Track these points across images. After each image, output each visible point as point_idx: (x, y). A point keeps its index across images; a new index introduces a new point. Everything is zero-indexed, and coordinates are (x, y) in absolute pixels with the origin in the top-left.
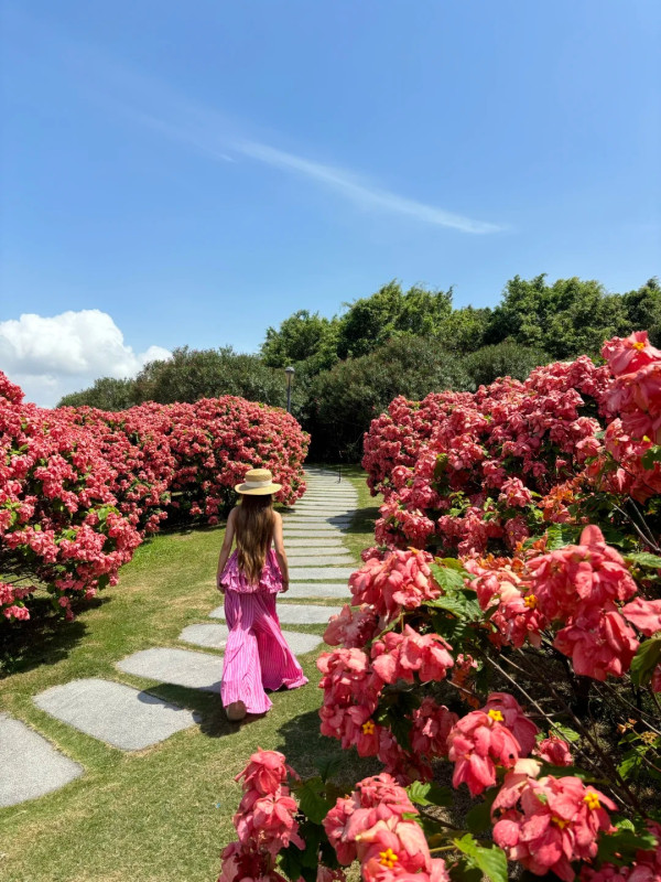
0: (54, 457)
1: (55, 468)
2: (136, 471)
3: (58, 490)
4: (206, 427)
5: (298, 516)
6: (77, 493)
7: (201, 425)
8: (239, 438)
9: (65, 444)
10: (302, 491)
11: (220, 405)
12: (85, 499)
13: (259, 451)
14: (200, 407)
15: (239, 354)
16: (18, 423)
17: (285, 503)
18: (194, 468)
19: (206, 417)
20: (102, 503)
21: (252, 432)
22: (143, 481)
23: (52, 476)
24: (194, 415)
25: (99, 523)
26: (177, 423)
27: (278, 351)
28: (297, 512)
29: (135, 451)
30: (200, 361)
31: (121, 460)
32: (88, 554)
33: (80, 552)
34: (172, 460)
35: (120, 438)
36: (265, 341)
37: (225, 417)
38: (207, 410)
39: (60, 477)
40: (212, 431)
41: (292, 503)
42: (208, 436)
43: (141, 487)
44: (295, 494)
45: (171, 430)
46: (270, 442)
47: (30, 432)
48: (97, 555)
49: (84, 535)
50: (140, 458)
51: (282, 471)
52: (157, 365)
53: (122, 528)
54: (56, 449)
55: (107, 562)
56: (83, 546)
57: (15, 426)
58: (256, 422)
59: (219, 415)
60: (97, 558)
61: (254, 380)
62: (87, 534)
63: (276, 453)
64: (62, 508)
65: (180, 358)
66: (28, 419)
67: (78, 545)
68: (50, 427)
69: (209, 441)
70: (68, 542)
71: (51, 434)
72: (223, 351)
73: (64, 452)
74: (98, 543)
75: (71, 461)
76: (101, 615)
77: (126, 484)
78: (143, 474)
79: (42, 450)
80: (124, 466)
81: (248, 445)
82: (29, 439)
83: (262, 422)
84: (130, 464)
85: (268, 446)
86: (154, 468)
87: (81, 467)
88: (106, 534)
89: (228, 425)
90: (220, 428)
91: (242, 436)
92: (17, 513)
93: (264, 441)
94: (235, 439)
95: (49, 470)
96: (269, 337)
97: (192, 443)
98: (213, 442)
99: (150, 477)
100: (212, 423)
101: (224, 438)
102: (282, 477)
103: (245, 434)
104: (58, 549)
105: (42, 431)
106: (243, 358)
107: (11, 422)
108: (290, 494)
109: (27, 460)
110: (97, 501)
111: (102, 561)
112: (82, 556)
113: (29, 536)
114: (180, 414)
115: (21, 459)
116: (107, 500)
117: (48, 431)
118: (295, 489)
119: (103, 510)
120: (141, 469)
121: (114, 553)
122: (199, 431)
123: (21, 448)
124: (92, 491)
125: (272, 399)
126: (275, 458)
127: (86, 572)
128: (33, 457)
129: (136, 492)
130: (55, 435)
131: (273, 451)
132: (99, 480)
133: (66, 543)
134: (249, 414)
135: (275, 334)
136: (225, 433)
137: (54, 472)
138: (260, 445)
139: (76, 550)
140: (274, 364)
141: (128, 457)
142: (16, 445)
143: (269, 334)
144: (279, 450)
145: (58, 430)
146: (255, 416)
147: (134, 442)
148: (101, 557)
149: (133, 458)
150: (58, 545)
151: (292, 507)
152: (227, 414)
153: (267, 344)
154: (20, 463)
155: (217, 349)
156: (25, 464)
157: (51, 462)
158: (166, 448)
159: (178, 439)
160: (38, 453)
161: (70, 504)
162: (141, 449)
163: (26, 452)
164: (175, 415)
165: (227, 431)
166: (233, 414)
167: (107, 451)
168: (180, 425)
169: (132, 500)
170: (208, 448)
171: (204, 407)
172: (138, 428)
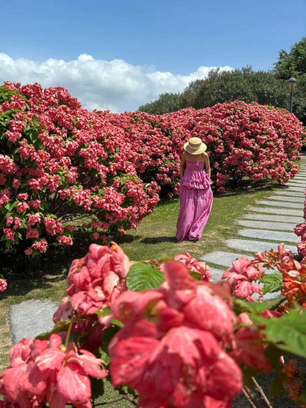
0: (93, 142)
1: (92, 150)
2: (167, 154)
3: (93, 164)
4: (219, 124)
5: (290, 191)
6: (108, 166)
7: (215, 122)
8: (242, 131)
9: (101, 134)
10: (294, 173)
11: (229, 108)
12: (112, 169)
13: (258, 141)
14: (215, 109)
15: (257, 71)
16: (70, 121)
17: (279, 181)
19: (218, 116)
20: (126, 173)
21: (252, 127)
22: (171, 160)
23: (90, 154)
24: (211, 115)
25: (121, 186)
26: (198, 120)
27: (288, 67)
28: (291, 188)
29: (166, 140)
31: (157, 146)
32: (110, 206)
33: (105, 205)
35: (157, 132)
36: (278, 61)
37: (232, 117)
38: (220, 111)
39: (96, 155)
40: (222, 126)
41: (286, 181)
42: (219, 130)
43: (169, 164)
44: (288, 175)
45: (194, 126)
46: (267, 134)
47: (79, 127)
48: (117, 207)
49: (109, 194)
50: (169, 145)
51: (277, 156)
52: (198, 82)
53: (136, 191)
54: (94, 137)
55: (123, 213)
56: (108, 201)
57: (69, 123)
58: (256, 120)
59: (228, 115)
60: (116, 210)
61: (267, 88)
62: (111, 193)
63: (272, 143)
64: (96, 175)
66: (78, 119)
67: (104, 200)
68: (93, 123)
69: (219, 134)
70: (97, 197)
71: (94, 128)
72: (245, 70)
73: (100, 140)
74: (119, 199)
75: (105, 145)
76: (130, 248)
77: (160, 162)
78: (171, 156)
79: (84, 138)
80: (159, 150)
81: (250, 138)
82: (79, 131)
83: (261, 119)
84: (162, 149)
85: (265, 137)
86: (178, 152)
87: (110, 149)
88: (125, 194)
89: (234, 122)
90: (227, 124)
91: (244, 131)
92: (65, 177)
93: (262, 134)
94: (238, 132)
95: (88, 151)
96: (281, 57)
97: (207, 135)
98: (222, 134)
99: (176, 158)
100: (222, 121)
101: (230, 132)
102: (277, 161)
103: (246, 129)
104: (92, 202)
105: (88, 125)
106: (260, 74)
107: (67, 120)
108: (284, 175)
109: (74, 144)
110: (121, 172)
111: (119, 212)
112: (106, 207)
113: (72, 192)
114: (200, 115)
115: (71, 143)
116: (129, 171)
117: (92, 126)
118: (288, 171)
119: (125, 178)
120: (170, 152)
121: (131, 207)
122: (212, 127)
123: (73, 137)
124: (117, 165)
125: (279, 102)
126: (271, 147)
127: (110, 218)
128: (78, 142)
129: (166, 167)
130: (95, 128)
131: (269, 141)
132: (122, 158)
133: (96, 198)
134: (250, 114)
135: (286, 55)
136: (232, 128)
137: (91, 152)
138: (258, 136)
139: (103, 203)
140: (283, 77)
141: (161, 144)
142: (70, 134)
143: (281, 55)
144: (274, 140)
145: (97, 125)
146: (255, 115)
147: (167, 135)
148: (119, 210)
149: (164, 145)
150: (92, 200)
151: (286, 184)
152: (234, 114)
153: (280, 63)
154: (70, 146)
155: (241, 69)
156: (73, 147)
157: (90, 146)
159: (198, 132)
160: (82, 139)
161: (101, 173)
162: (171, 139)
163: (74, 139)
164: (197, 116)
165: (232, 126)
166: (239, 114)
167: (149, 140)
168: (200, 122)
169: (164, 172)
170: (218, 138)
171: (218, 109)
172: (170, 126)
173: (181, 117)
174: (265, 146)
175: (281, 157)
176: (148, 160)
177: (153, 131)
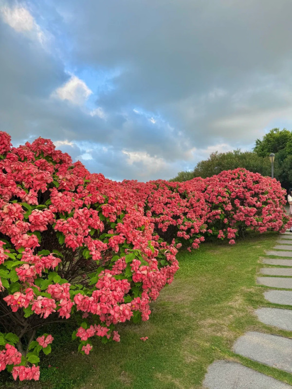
2: (185, 214)
4: (226, 187)
7: (222, 185)
11: (234, 173)
13: (260, 199)
14: (221, 175)
15: (244, 152)
18: (219, 211)
19: (225, 181)
21: (255, 188)
24: (218, 180)
27: (262, 150)
29: (184, 202)
30: (223, 157)
31: (177, 208)
34: (206, 207)
35: (176, 196)
36: (255, 146)
37: (237, 180)
38: (226, 177)
40: (229, 188)
41: (284, 231)
42: (227, 192)
43: (187, 223)
44: (285, 226)
45: (206, 189)
46: (267, 193)
50: (186, 206)
51: (276, 211)
52: (203, 162)
58: (257, 182)
59: (233, 179)
61: (252, 162)
63: (271, 201)
65: (214, 157)
69: (227, 195)
72: (236, 152)
78: (189, 215)
80: (178, 211)
81: (253, 196)
83: (261, 182)
84: (181, 210)
85: (266, 196)
86: (194, 212)
89: (239, 184)
90: (234, 187)
91: (248, 191)
93: (263, 193)
94: (244, 192)
96: (257, 144)
97: (217, 196)
98: (230, 194)
99: (193, 217)
100: (229, 184)
101: (237, 192)
102: (276, 215)
103: (250, 189)
106: (246, 154)
108: (282, 226)
114: (210, 181)
118: (285, 223)
120: (188, 212)
122: (221, 189)
126: (270, 204)
129: (185, 226)
131: (269, 199)
134: (252, 177)
135: (261, 142)
136: (237, 189)
138: (260, 196)
141: (180, 206)
143: (257, 142)
146: (256, 178)
147: (184, 197)
152: (238, 178)
153: (256, 148)
155: (232, 151)
158: (203, 200)
159: (209, 194)
162: (188, 201)
165: (239, 188)
166: (242, 178)
167: (170, 203)
168: (210, 186)
169: (183, 230)
170: (227, 199)
171: (224, 175)
172: (186, 190)
173: (195, 183)
174: (266, 203)
175: (279, 212)
176: (169, 221)
177: (172, 195)
